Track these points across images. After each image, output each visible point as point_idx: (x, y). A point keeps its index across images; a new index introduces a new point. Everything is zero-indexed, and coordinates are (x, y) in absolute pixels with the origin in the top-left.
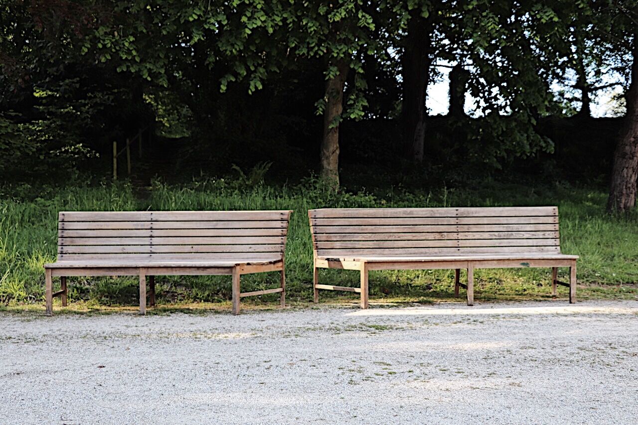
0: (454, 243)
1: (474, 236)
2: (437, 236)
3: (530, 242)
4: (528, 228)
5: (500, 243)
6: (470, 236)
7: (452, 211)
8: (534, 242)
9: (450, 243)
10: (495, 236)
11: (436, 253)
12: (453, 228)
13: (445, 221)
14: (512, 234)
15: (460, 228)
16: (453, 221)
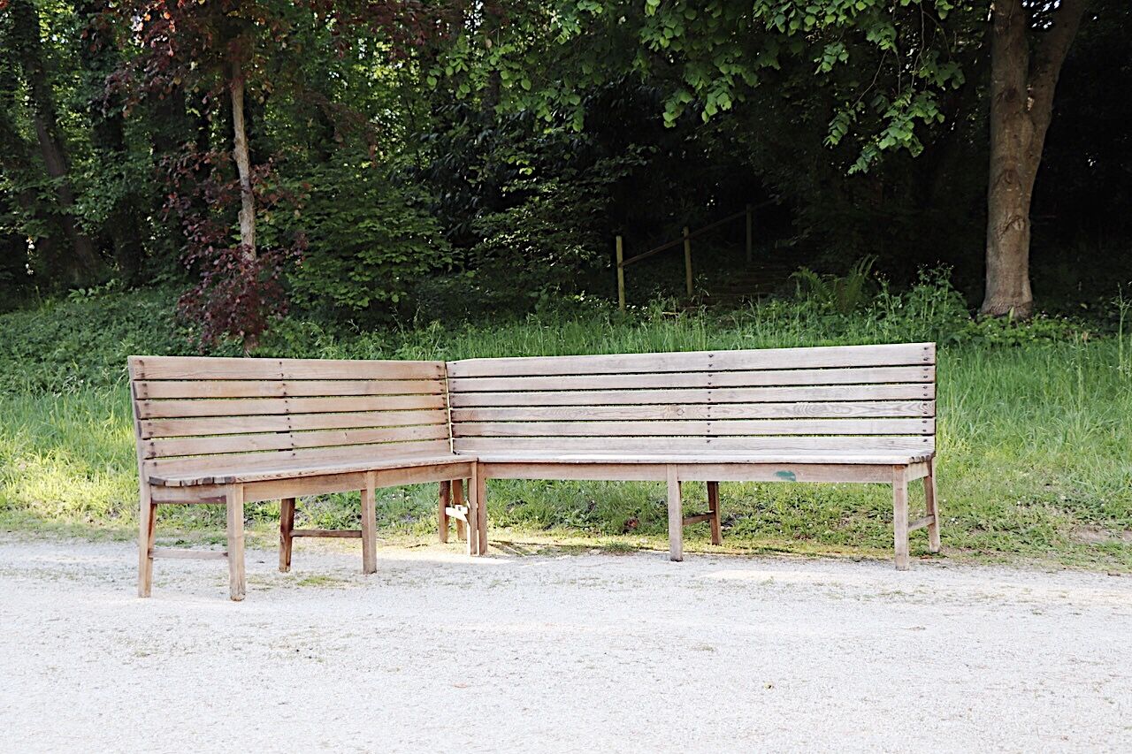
0: (702, 427)
1: (743, 412)
2: (668, 412)
3: (866, 426)
4: (862, 392)
5: (798, 428)
6: (734, 411)
7: (700, 359)
8: (875, 426)
9: (693, 427)
10: (787, 411)
11: (662, 448)
12: (701, 395)
14: (825, 408)
15: (715, 396)
16: (702, 380)
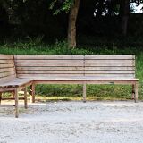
2: (74, 68)
6: (90, 68)
7: (82, 57)
9: (80, 72)
12: (82, 65)
13: (78, 61)
15: (86, 65)
16: (82, 61)
